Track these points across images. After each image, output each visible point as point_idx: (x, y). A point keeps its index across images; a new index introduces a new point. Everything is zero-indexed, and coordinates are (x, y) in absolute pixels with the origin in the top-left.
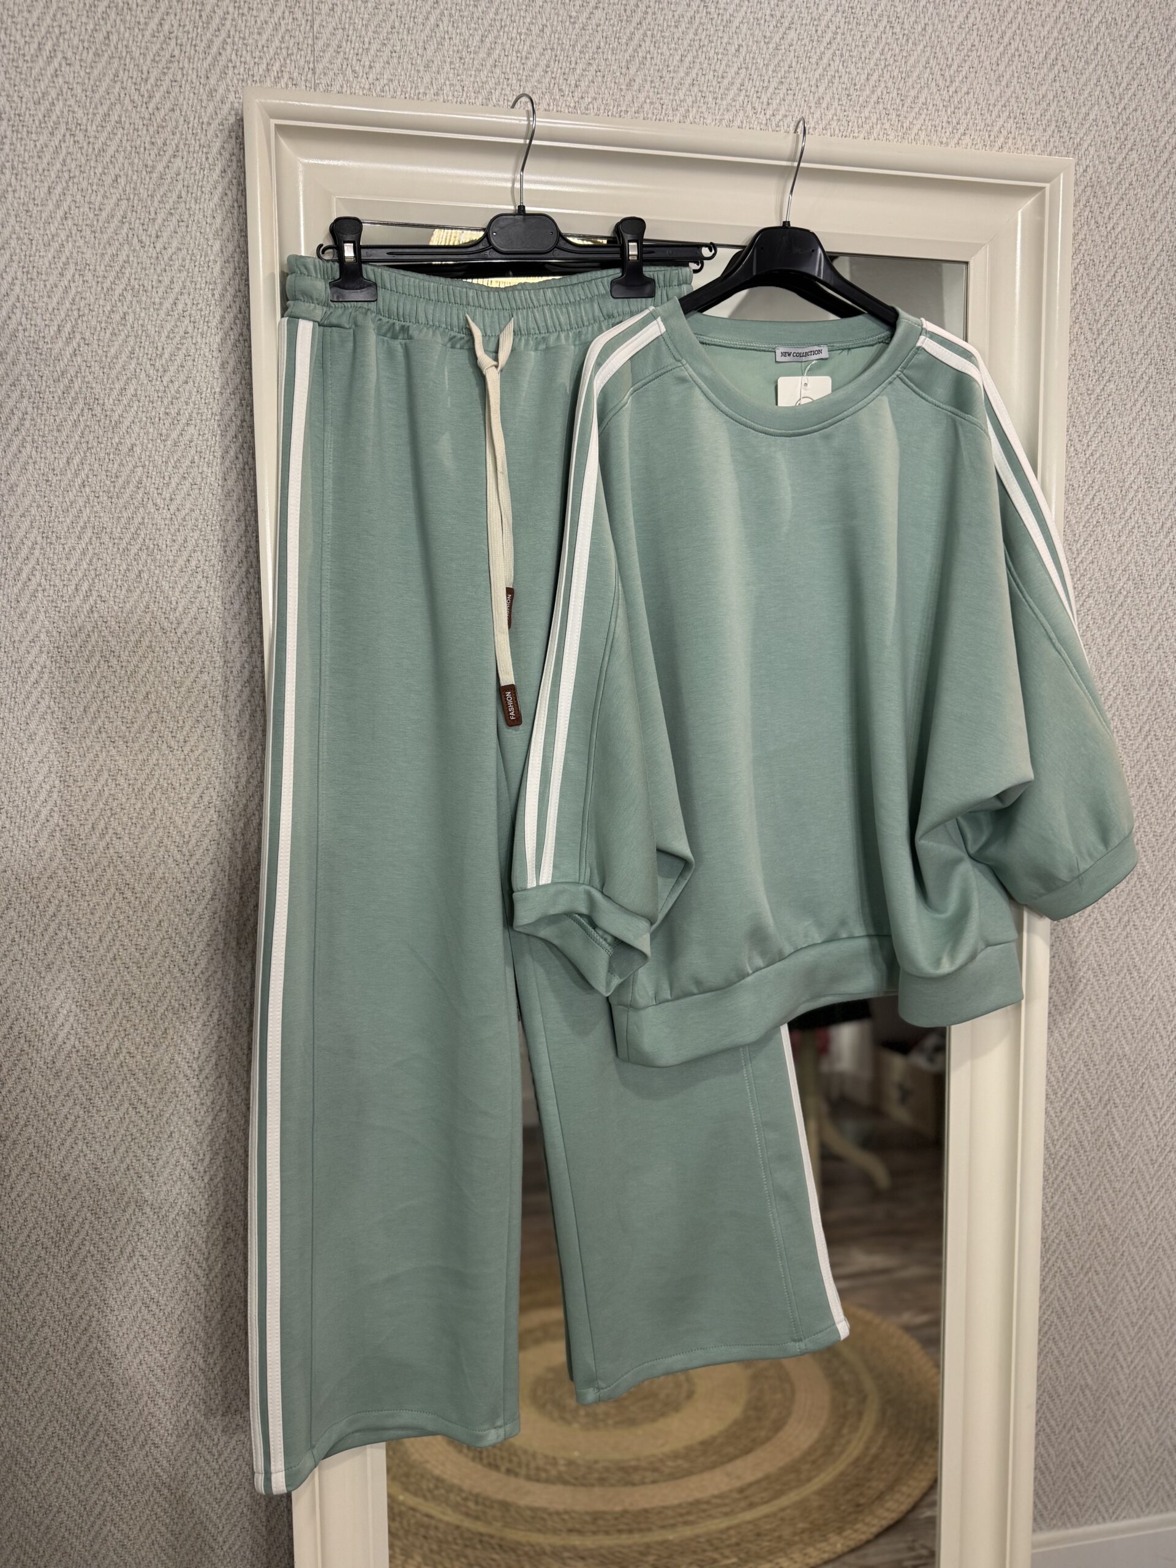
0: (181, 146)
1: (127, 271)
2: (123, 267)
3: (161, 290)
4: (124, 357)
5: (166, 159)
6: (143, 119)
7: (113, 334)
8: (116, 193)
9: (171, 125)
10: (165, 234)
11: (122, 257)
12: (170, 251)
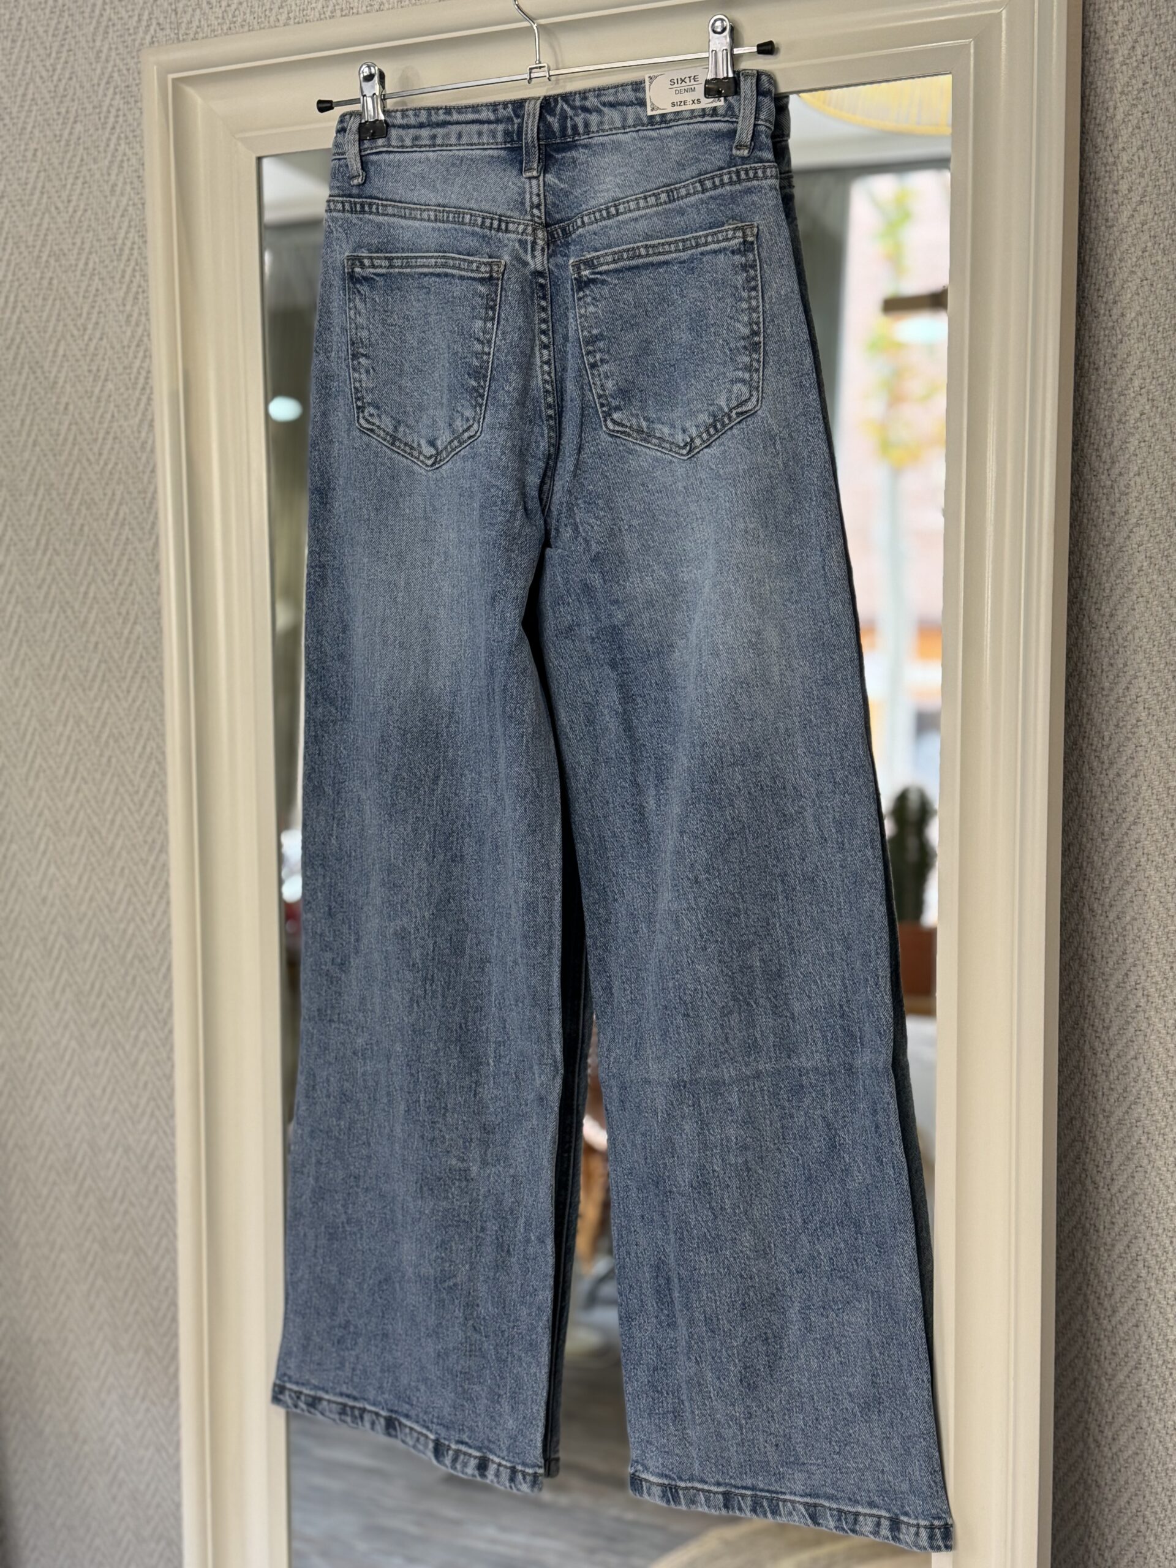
0: (80, 111)
1: (50, 238)
2: (46, 235)
3: (75, 251)
4: (53, 319)
5: (69, 126)
6: (50, 92)
7: (44, 299)
8: (36, 166)
9: (71, 92)
10: (74, 198)
11: (45, 226)
12: (79, 213)
